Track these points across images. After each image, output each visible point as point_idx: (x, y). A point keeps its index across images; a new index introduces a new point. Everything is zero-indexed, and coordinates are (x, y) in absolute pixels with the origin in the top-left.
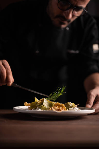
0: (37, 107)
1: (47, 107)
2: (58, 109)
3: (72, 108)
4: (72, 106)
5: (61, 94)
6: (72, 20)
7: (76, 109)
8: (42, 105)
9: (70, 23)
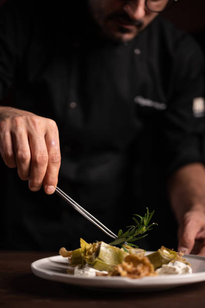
0: (85, 263)
1: (108, 264)
2: (134, 269)
3: (170, 265)
4: (168, 259)
5: (144, 229)
6: (147, 21)
7: (180, 267)
8: (97, 259)
9: (143, 28)
